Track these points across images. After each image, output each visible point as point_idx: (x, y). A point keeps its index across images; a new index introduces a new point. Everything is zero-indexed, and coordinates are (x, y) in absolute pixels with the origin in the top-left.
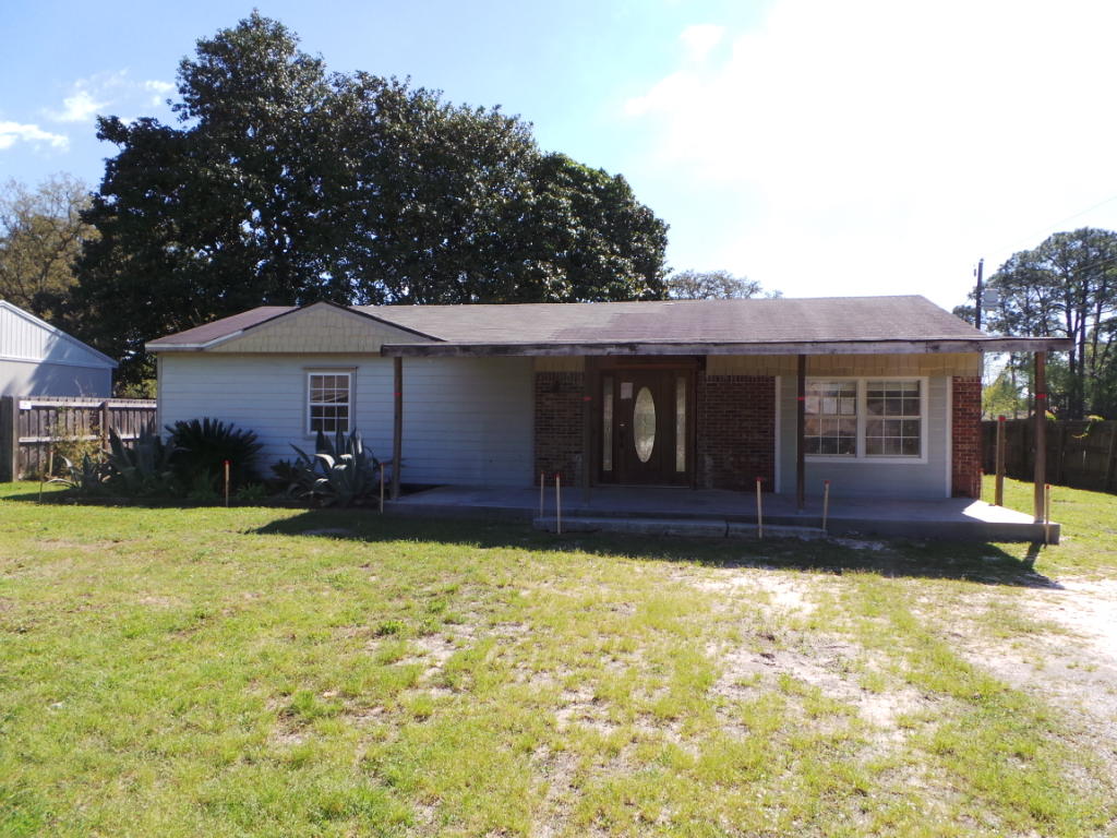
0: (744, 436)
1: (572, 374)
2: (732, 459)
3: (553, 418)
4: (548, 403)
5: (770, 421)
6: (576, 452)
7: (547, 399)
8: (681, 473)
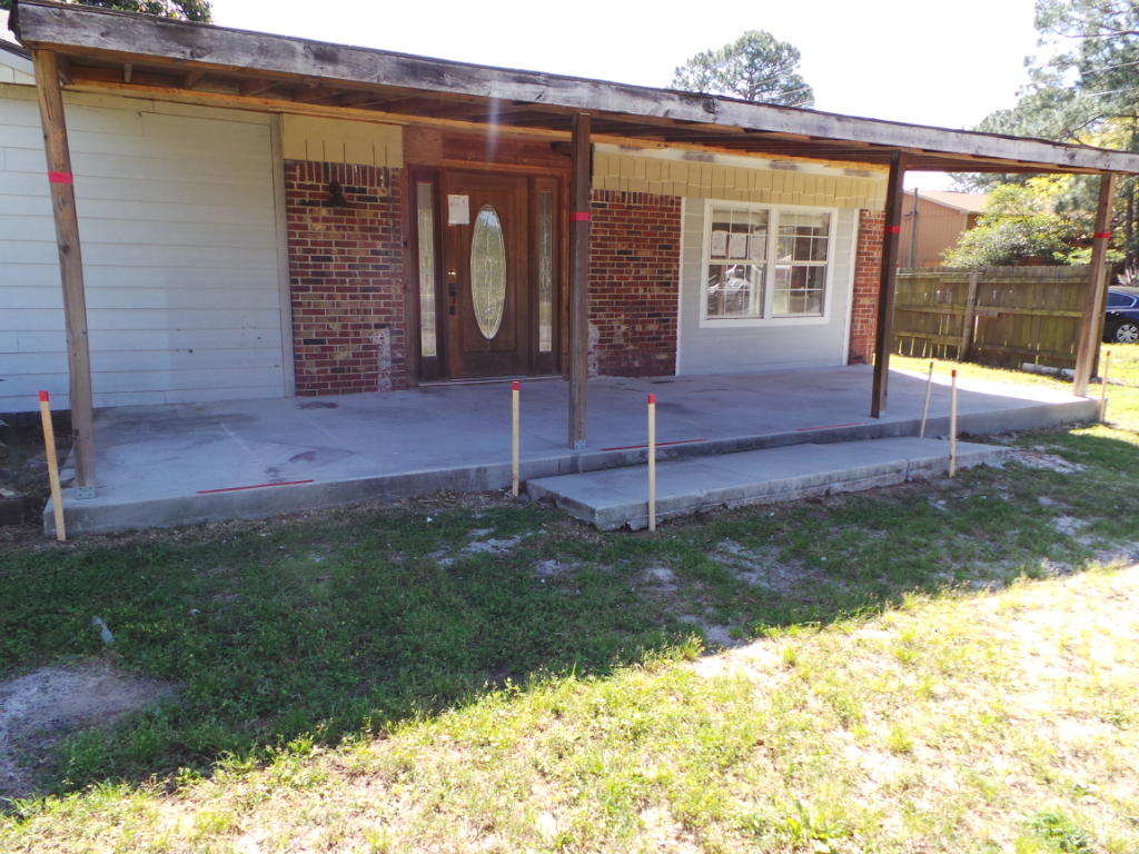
0: (641, 292)
1: (363, 169)
2: (624, 328)
3: (330, 259)
4: (319, 227)
5: (675, 268)
6: (378, 326)
7: (315, 220)
8: (546, 354)
